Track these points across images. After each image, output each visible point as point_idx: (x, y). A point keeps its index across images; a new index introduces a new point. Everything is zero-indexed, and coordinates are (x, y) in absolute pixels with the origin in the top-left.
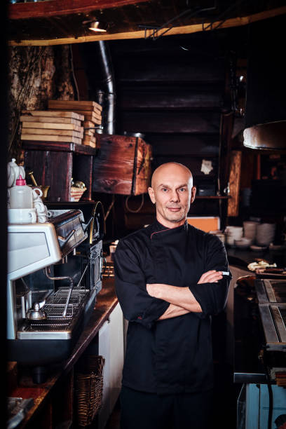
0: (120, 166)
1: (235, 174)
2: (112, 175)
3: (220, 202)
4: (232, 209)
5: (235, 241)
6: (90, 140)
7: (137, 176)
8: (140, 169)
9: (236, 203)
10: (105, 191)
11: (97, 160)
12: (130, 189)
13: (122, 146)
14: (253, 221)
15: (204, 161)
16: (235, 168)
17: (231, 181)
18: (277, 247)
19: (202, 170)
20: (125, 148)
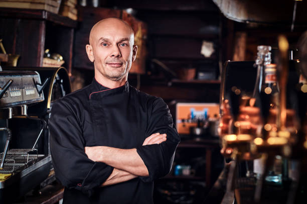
6: (69, 11)
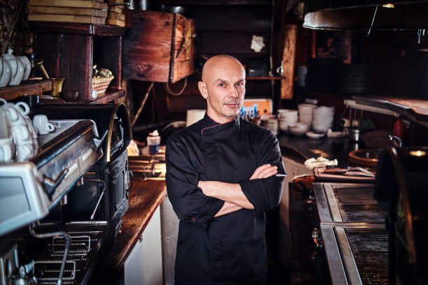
0: (155, 49)
1: (289, 52)
2: (146, 59)
3: (273, 82)
4: (286, 91)
5: (289, 127)
6: (117, 18)
7: (176, 60)
8: (179, 51)
9: (291, 84)
10: (137, 78)
11: (127, 41)
12: (168, 75)
13: (157, 24)
14: (308, 103)
15: (254, 37)
16: (289, 44)
17: (285, 59)
18: (335, 134)
19: (252, 47)
20: (160, 27)
